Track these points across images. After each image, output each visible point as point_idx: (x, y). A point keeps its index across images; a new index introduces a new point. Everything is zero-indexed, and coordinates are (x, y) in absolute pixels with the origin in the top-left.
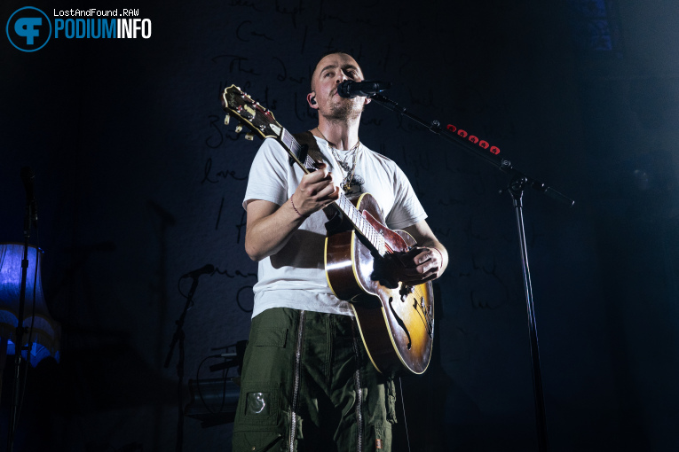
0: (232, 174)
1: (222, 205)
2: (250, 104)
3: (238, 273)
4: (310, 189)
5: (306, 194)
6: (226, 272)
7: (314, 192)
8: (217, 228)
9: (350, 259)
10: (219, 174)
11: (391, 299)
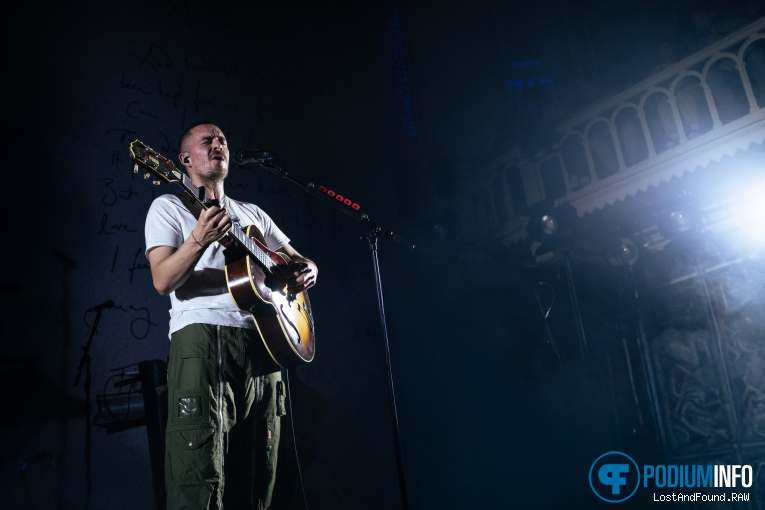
0: (125, 227)
1: (116, 253)
2: (153, 155)
3: (131, 307)
4: (211, 222)
5: (207, 227)
6: (121, 307)
7: (215, 224)
8: (112, 271)
9: (247, 275)
10: (114, 227)
11: (282, 306)
